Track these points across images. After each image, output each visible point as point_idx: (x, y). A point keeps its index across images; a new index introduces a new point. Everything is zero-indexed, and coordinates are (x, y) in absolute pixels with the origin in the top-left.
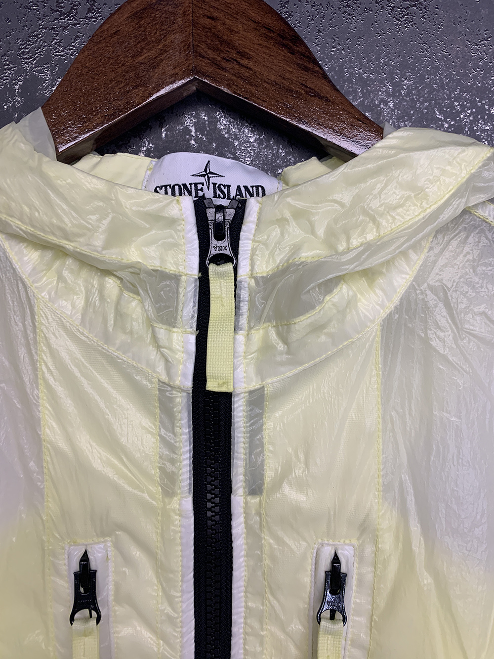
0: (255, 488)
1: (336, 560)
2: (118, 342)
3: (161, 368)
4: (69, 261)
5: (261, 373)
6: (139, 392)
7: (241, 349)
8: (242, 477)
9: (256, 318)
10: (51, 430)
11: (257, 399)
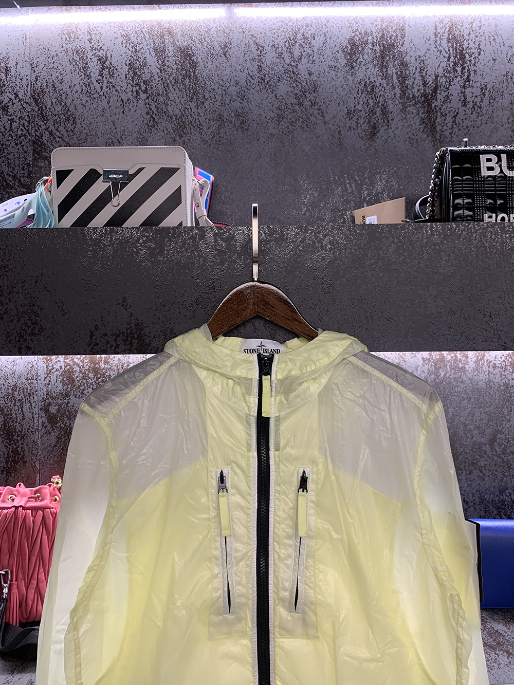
0: (277, 449)
1: (304, 472)
2: (232, 401)
3: (246, 409)
4: (217, 374)
5: (279, 411)
6: (239, 417)
7: (273, 403)
8: (273, 445)
9: (278, 393)
10: (211, 430)
11: (278, 419)
